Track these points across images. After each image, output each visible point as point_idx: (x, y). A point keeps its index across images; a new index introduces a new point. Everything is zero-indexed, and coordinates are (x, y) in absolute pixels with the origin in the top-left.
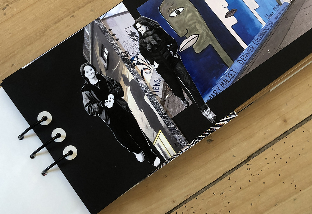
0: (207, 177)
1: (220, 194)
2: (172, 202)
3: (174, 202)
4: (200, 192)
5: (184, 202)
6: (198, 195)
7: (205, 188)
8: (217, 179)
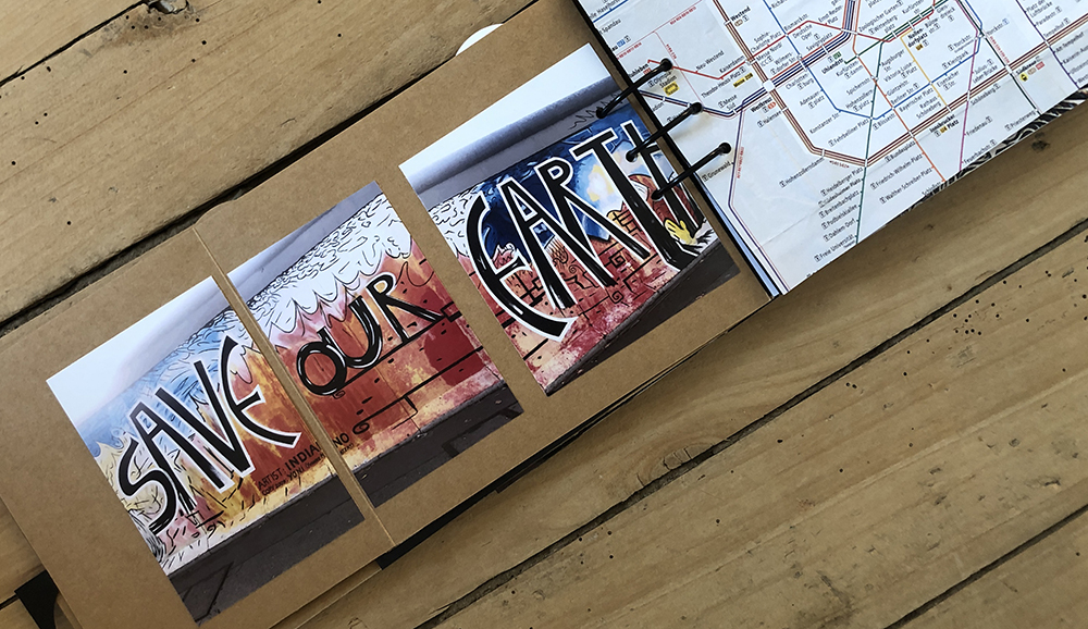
0: (1033, 231)
1: (1062, 274)
2: (946, 288)
3: (950, 288)
4: (1013, 268)
5: (974, 291)
6: (1008, 275)
7: (1026, 259)
8: (1055, 240)
